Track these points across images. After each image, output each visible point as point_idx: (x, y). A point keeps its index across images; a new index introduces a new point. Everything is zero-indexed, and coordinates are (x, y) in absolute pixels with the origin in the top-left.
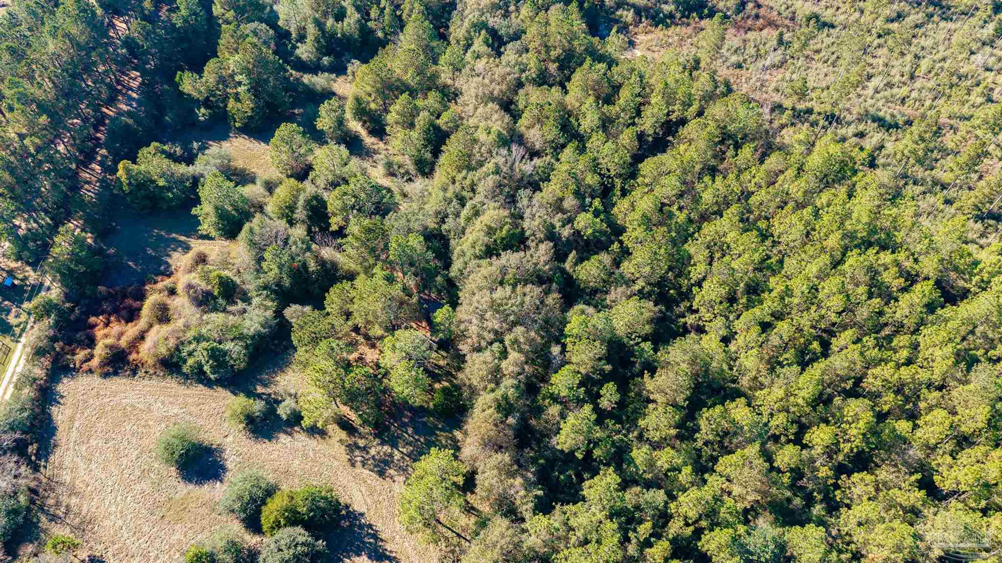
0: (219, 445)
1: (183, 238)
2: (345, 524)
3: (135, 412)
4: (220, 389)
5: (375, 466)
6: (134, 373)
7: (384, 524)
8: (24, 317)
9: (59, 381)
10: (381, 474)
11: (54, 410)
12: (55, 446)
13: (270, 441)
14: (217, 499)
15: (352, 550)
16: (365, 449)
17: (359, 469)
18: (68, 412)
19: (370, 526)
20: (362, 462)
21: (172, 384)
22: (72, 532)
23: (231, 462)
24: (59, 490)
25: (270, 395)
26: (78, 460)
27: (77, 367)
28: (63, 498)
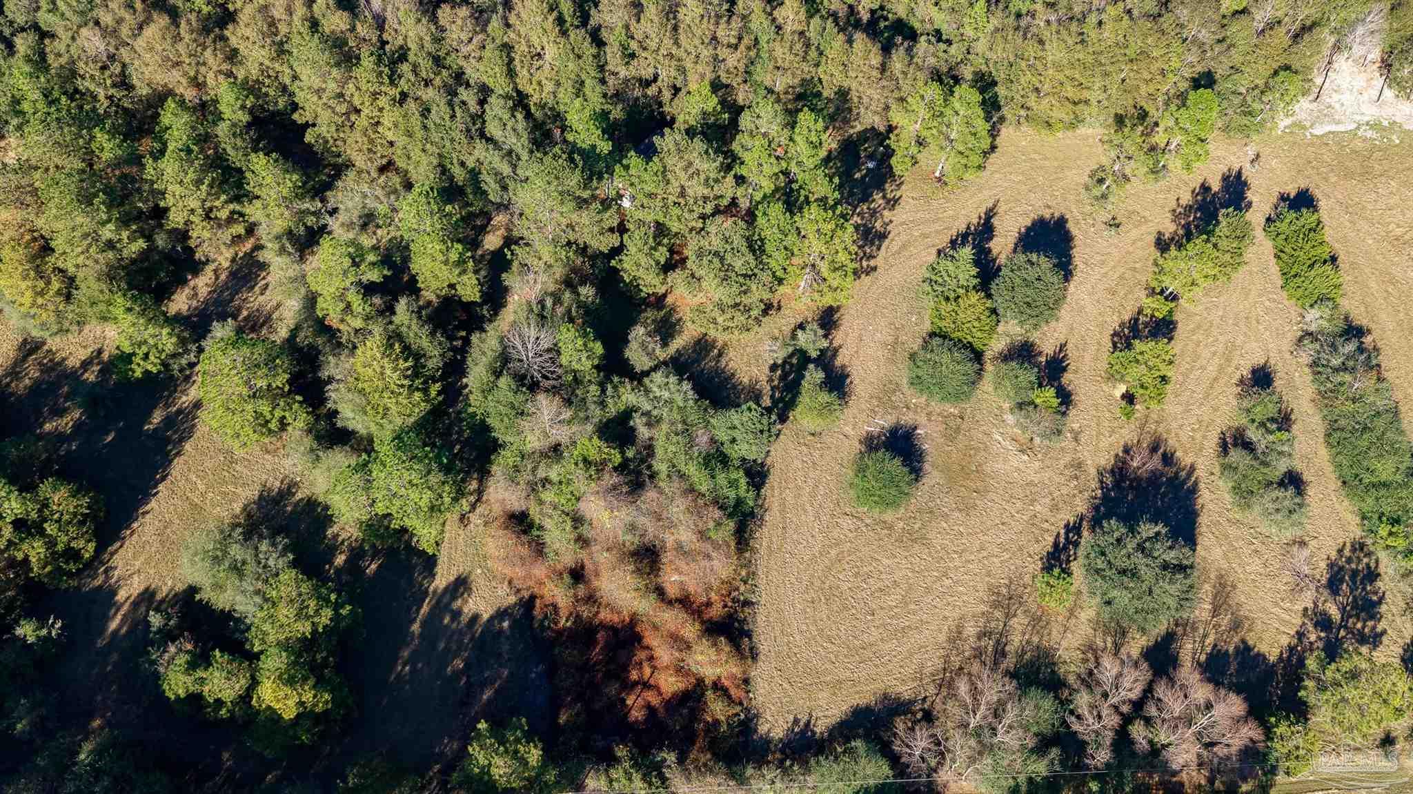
0: (861, 442)
3: (817, 583)
5: (872, 244)
6: (747, 603)
7: (949, 228)
9: (765, 741)
10: (883, 236)
11: (820, 728)
12: (886, 696)
13: (848, 376)
14: (942, 427)
15: (987, 258)
17: (879, 262)
18: (823, 699)
20: (868, 259)
21: (765, 537)
22: (1015, 615)
23: (884, 422)
24: (955, 661)
25: (773, 388)
26: (904, 649)
27: (738, 708)
28: (968, 649)
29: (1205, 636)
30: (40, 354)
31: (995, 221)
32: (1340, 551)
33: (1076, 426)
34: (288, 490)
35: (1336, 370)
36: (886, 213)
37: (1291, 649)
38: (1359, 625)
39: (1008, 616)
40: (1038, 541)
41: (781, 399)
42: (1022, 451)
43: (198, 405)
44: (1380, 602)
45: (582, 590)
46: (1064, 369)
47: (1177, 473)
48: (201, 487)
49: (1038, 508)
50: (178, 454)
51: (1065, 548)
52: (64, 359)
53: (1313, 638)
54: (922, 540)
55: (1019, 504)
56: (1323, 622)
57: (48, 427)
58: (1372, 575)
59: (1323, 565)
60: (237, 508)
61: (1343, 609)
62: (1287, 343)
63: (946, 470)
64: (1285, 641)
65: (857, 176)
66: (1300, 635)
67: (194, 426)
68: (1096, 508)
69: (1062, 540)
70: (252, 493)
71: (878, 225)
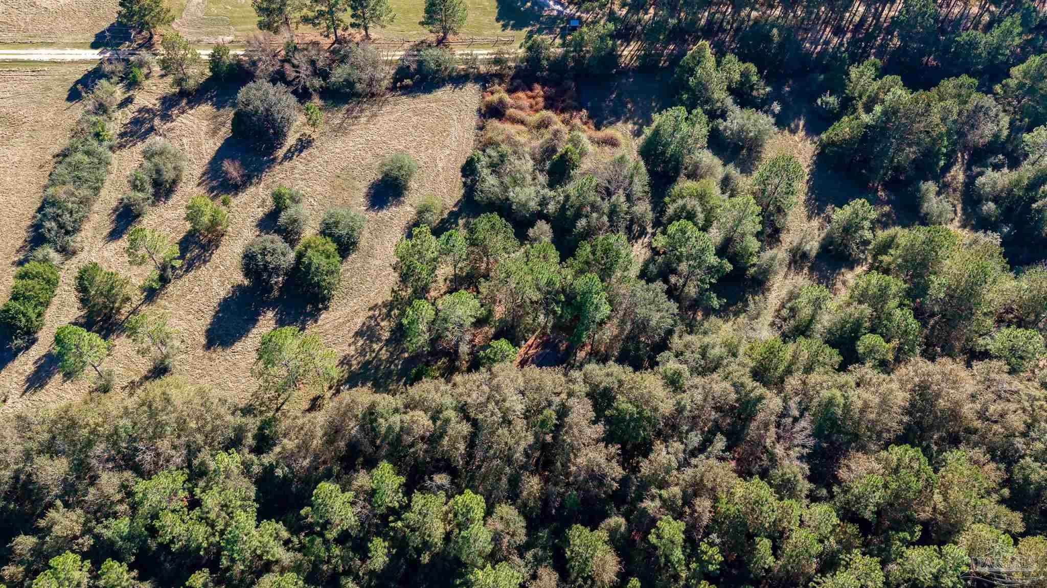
0: (404, 202)
2: (309, 308)
3: (441, 139)
4: (463, 191)
5: (368, 328)
6: (480, 127)
9: (476, 82)
10: (359, 334)
11: (449, 87)
12: (414, 97)
15: (282, 315)
16: (388, 315)
17: (366, 314)
20: (374, 315)
22: (337, 125)
23: (385, 214)
26: (399, 114)
27: (488, 90)
28: (368, 113)
32: (134, 145)
36: (352, 351)
37: (191, 108)
38: (146, 115)
39: (341, 124)
40: (310, 154)
44: (126, 125)
47: (210, 183)
49: (303, 168)
51: (296, 151)
53: (176, 112)
55: (314, 170)
56: (166, 117)
58: (122, 135)
59: (147, 140)
61: (151, 121)
63: (354, 188)
64: (192, 112)
66: (183, 113)
68: (269, 168)
69: (296, 154)
71: (361, 343)
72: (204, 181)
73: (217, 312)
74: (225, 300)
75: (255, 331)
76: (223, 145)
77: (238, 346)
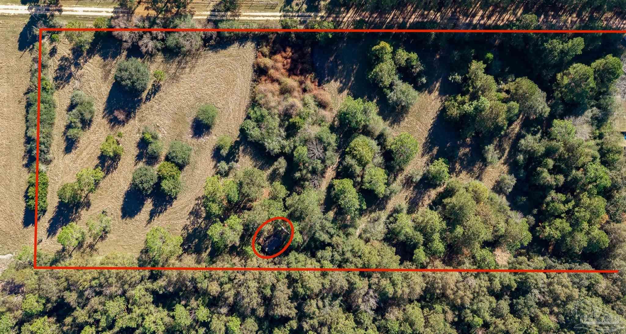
0: (211, 132)
1: (350, 84)
3: (232, 87)
5: (195, 210)
6: (254, 81)
7: (166, 216)
8: (296, 8)
9: (252, 41)
10: (191, 213)
11: (236, 45)
12: (216, 52)
13: (212, 158)
14: (183, 137)
15: (155, 202)
17: (194, 202)
18: (234, 53)
19: (166, 209)
20: (198, 203)
21: (247, 101)
23: (202, 140)
24: (194, 61)
25: (238, 153)
26: (208, 65)
27: (260, 50)
28: (189, 64)
29: (115, 63)
30: (475, 176)
31: (148, 217)
32: (64, 87)
33: (138, 135)
34: (392, 124)
35: (44, 144)
36: (188, 223)
37: (90, 58)
38: (66, 63)
39: (175, 73)
40: (160, 96)
41: (236, 149)
42: (158, 127)
43: (423, 155)
44: (56, 70)
45: (303, 86)
46: (137, 156)
47: (109, 116)
48: (417, 126)
49: (157, 107)
50: (426, 138)
51: (152, 93)
52: (467, 174)
53: (82, 61)
54: (197, 99)
55: (163, 108)
56: (77, 65)
57: (467, 150)
58: (56, 79)
59: (70, 83)
60: (406, 120)
61: (70, 68)
62: (55, 162)
63: (185, 122)
64: (91, 61)
65: (197, 240)
66: (86, 61)
67: (423, 148)
68: (139, 106)
69: (152, 96)
70: (403, 124)
71: (192, 218)
72: (105, 114)
73: (125, 198)
74: (128, 191)
75: (144, 209)
76: (112, 87)
77: (137, 217)
